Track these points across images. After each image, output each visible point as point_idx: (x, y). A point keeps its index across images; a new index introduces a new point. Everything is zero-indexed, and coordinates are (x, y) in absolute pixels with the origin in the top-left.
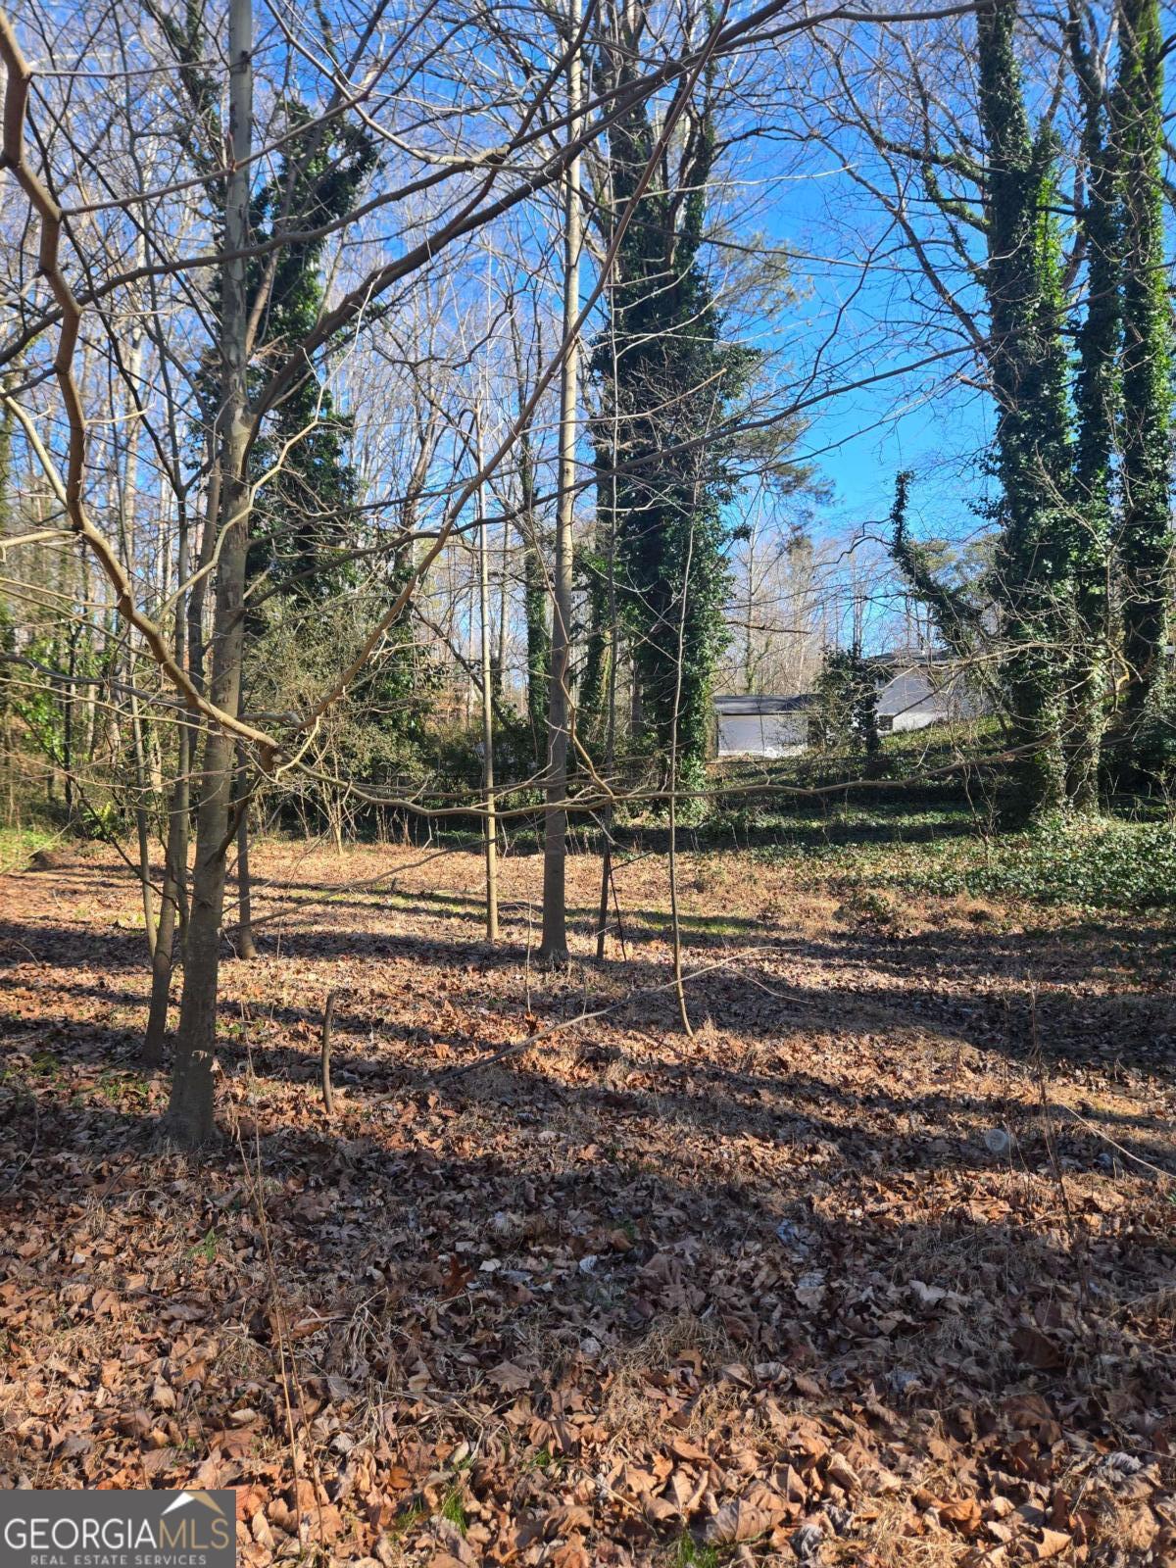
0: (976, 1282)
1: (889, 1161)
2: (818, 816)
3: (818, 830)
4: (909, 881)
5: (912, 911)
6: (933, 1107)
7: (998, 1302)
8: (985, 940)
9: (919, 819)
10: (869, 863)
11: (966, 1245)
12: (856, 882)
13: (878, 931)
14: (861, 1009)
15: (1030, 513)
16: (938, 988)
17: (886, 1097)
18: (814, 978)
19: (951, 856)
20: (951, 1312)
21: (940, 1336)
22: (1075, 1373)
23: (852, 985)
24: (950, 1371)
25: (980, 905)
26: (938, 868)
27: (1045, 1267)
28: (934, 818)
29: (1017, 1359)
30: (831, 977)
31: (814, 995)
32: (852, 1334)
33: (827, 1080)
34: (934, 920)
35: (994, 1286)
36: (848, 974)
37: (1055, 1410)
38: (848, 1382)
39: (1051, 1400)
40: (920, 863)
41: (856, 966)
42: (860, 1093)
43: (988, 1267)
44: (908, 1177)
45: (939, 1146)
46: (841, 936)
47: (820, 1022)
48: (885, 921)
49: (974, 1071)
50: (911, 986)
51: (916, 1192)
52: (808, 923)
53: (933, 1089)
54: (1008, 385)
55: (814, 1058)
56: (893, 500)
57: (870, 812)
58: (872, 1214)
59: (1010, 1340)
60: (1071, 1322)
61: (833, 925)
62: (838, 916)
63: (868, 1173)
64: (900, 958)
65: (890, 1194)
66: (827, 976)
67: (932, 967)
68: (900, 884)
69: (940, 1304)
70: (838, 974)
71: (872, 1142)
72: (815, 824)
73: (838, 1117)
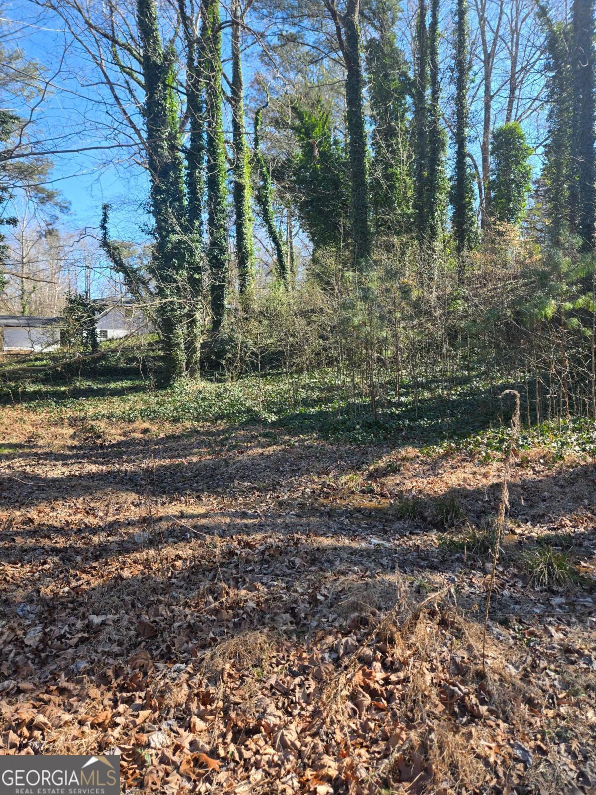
0: (121, 607)
1: (86, 559)
2: (64, 384)
3: (64, 392)
4: (112, 415)
5: (113, 431)
6: (111, 528)
7: (131, 613)
8: (147, 442)
9: (119, 384)
10: (91, 408)
11: (119, 591)
12: (84, 418)
13: (95, 443)
14: (80, 484)
15: (167, 236)
16: (123, 468)
17: (89, 527)
18: (57, 471)
19: (134, 402)
20: (109, 625)
21: (101, 638)
22: (162, 636)
23: (77, 473)
24: (104, 653)
25: (146, 425)
26: (127, 408)
27: (155, 591)
28: (127, 383)
29: (137, 638)
30: (66, 470)
31: (55, 480)
32: (55, 651)
33: (57, 524)
34: (125, 434)
35: (130, 606)
36: (76, 467)
37: (152, 655)
38: (50, 676)
39: (151, 651)
40: (118, 406)
41: (81, 462)
42: (75, 528)
43: (127, 598)
44: (94, 565)
45: (113, 546)
46: (75, 447)
47: (56, 494)
48: (99, 437)
49: (135, 506)
50: (109, 469)
51: (98, 571)
52: (56, 442)
53: (114, 518)
54: (155, 169)
55: (51, 514)
56: (101, 217)
57: (93, 381)
58: (73, 589)
59: (135, 630)
60: (164, 613)
61: (70, 442)
62: (73, 437)
63: (74, 568)
64: (104, 456)
65: (84, 576)
66: (63, 470)
67: (120, 458)
68: (108, 418)
69: (103, 623)
70: (70, 468)
71: (78, 552)
72: (62, 389)
73: (61, 542)
